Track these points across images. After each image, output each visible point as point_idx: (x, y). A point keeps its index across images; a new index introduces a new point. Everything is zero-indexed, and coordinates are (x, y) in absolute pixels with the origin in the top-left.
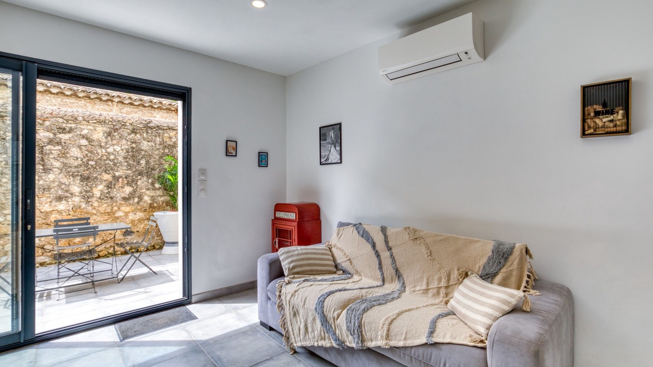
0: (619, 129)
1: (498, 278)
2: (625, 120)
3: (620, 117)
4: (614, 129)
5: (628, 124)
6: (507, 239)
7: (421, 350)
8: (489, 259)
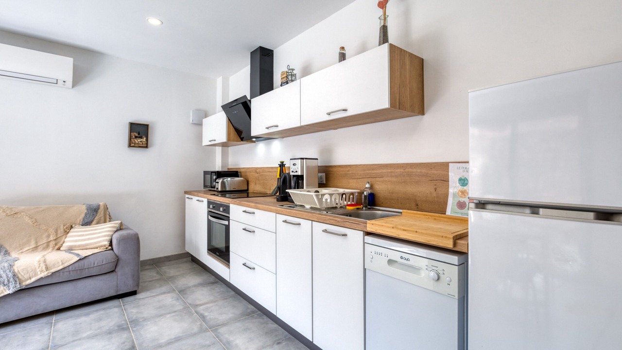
0: (144, 145)
1: (95, 222)
2: (146, 142)
3: (144, 140)
4: (142, 145)
5: (147, 144)
6: (94, 202)
7: (77, 264)
8: (86, 214)
